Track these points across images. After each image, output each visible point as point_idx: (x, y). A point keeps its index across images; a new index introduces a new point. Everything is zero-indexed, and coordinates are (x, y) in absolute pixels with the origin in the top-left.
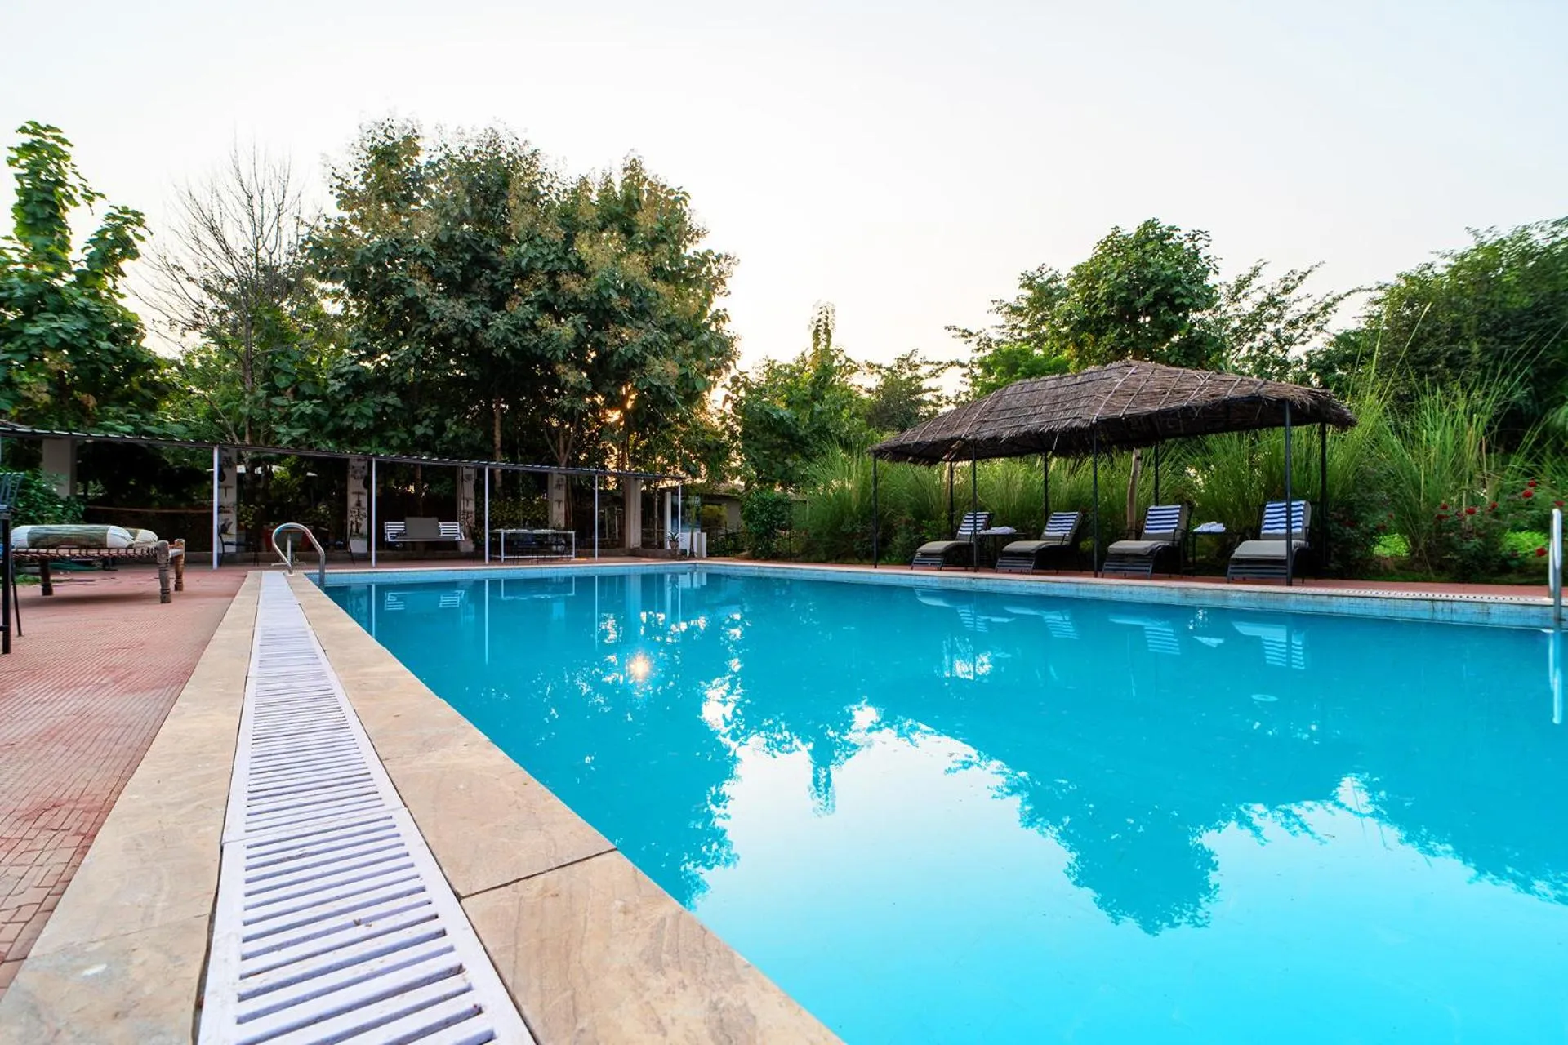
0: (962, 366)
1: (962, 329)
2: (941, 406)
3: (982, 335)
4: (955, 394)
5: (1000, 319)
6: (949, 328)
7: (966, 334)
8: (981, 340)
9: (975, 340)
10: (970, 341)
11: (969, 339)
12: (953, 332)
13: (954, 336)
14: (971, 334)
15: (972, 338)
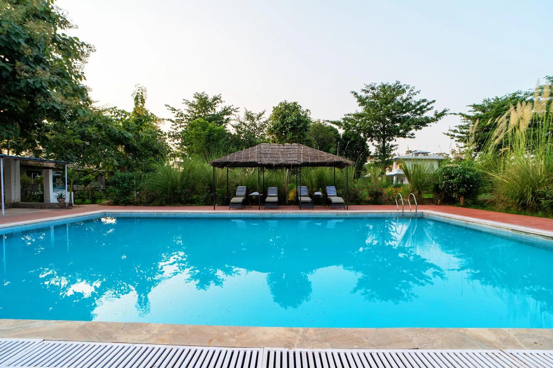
0: (173, 122)
1: (171, 107)
2: (162, 136)
3: (180, 111)
4: (168, 132)
5: (187, 107)
6: (166, 106)
7: (174, 110)
8: (179, 113)
9: (176, 112)
10: (174, 113)
11: (174, 111)
12: (168, 108)
13: (167, 109)
14: (175, 110)
15: (175, 112)
